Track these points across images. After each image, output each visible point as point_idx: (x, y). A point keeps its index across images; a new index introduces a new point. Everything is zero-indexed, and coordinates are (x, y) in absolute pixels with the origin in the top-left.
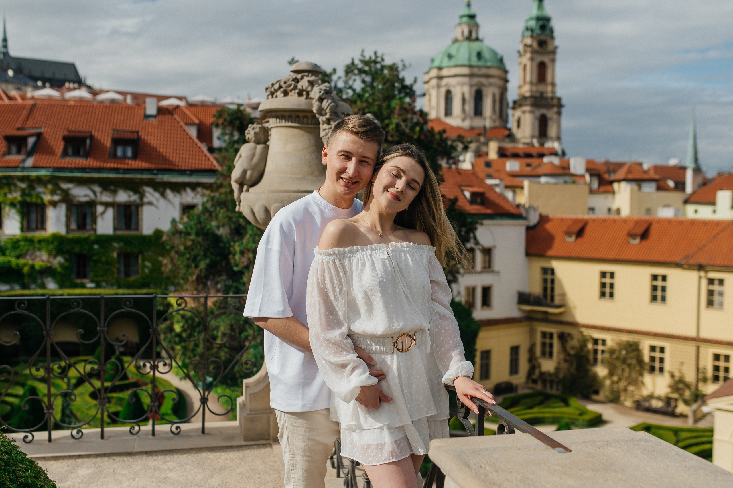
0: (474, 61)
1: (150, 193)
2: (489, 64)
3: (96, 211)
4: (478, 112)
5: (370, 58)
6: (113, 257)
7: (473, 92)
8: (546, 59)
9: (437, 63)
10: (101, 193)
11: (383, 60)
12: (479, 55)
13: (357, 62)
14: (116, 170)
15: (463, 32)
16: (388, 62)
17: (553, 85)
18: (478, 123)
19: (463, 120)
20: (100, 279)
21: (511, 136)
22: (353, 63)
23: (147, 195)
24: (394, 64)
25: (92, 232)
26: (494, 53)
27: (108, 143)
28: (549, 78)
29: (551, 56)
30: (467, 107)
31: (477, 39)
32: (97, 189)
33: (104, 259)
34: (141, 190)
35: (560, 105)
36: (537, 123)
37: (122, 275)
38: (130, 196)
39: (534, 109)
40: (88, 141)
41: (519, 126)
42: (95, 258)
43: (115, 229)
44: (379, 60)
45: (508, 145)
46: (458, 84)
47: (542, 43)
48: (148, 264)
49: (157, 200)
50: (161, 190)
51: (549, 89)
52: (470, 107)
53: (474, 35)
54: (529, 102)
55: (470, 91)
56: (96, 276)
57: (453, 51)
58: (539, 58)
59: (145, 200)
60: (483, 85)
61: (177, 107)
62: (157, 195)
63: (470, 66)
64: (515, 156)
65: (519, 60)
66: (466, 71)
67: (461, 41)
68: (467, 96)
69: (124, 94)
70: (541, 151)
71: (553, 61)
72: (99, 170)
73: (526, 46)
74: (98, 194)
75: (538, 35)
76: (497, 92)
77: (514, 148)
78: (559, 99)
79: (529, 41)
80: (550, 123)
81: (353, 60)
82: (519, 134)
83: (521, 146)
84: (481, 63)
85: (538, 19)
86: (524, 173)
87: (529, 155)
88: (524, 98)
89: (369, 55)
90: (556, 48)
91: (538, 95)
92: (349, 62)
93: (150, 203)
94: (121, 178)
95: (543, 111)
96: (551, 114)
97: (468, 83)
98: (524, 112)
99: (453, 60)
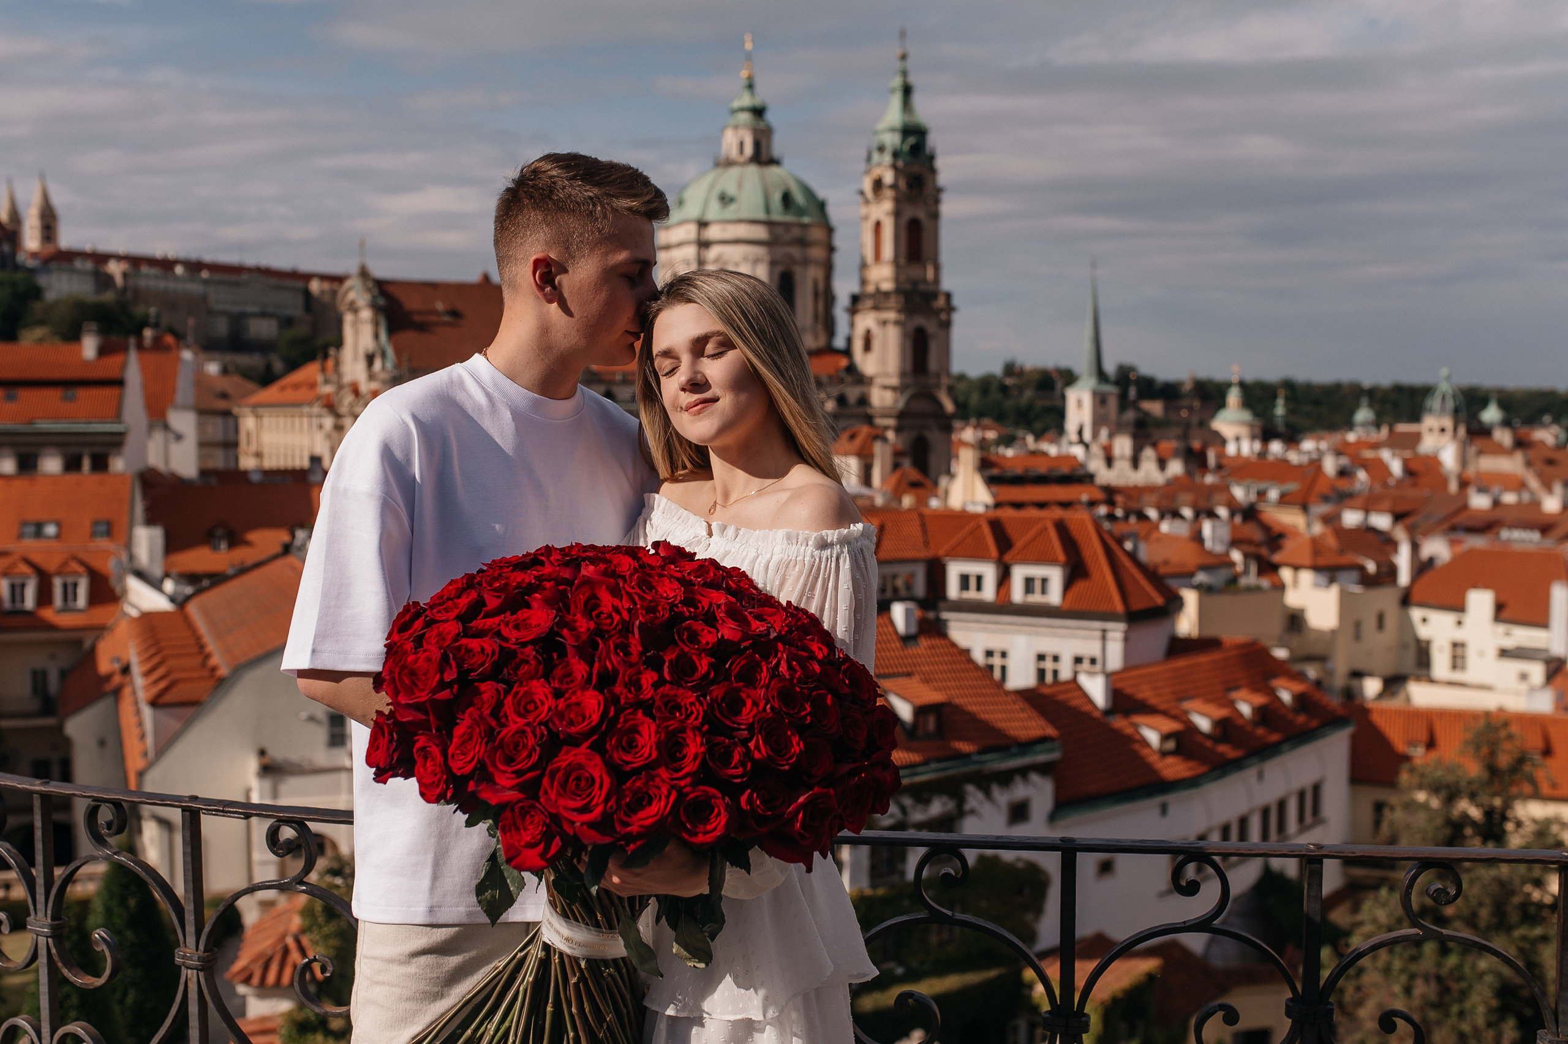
0: (777, 213)
2: (804, 219)
8: (921, 214)
9: (693, 212)
12: (787, 200)
15: (742, 145)
17: (937, 265)
21: (852, 372)
26: (809, 193)
28: (928, 253)
29: (931, 208)
31: (773, 160)
35: (949, 309)
36: (908, 346)
39: (901, 317)
41: (868, 347)
46: (744, 259)
47: (916, 182)
51: (929, 274)
53: (766, 153)
54: (892, 301)
55: (770, 274)
57: (732, 189)
58: (909, 213)
60: (792, 260)
63: (770, 224)
66: (760, 232)
67: (744, 164)
71: (935, 217)
73: (880, 184)
75: (906, 164)
78: (948, 296)
79: (886, 175)
80: (931, 345)
82: (869, 366)
84: (789, 218)
85: (905, 131)
91: (908, 287)
95: (920, 321)
96: (934, 326)
97: (767, 258)
98: (884, 323)
99: (732, 207)
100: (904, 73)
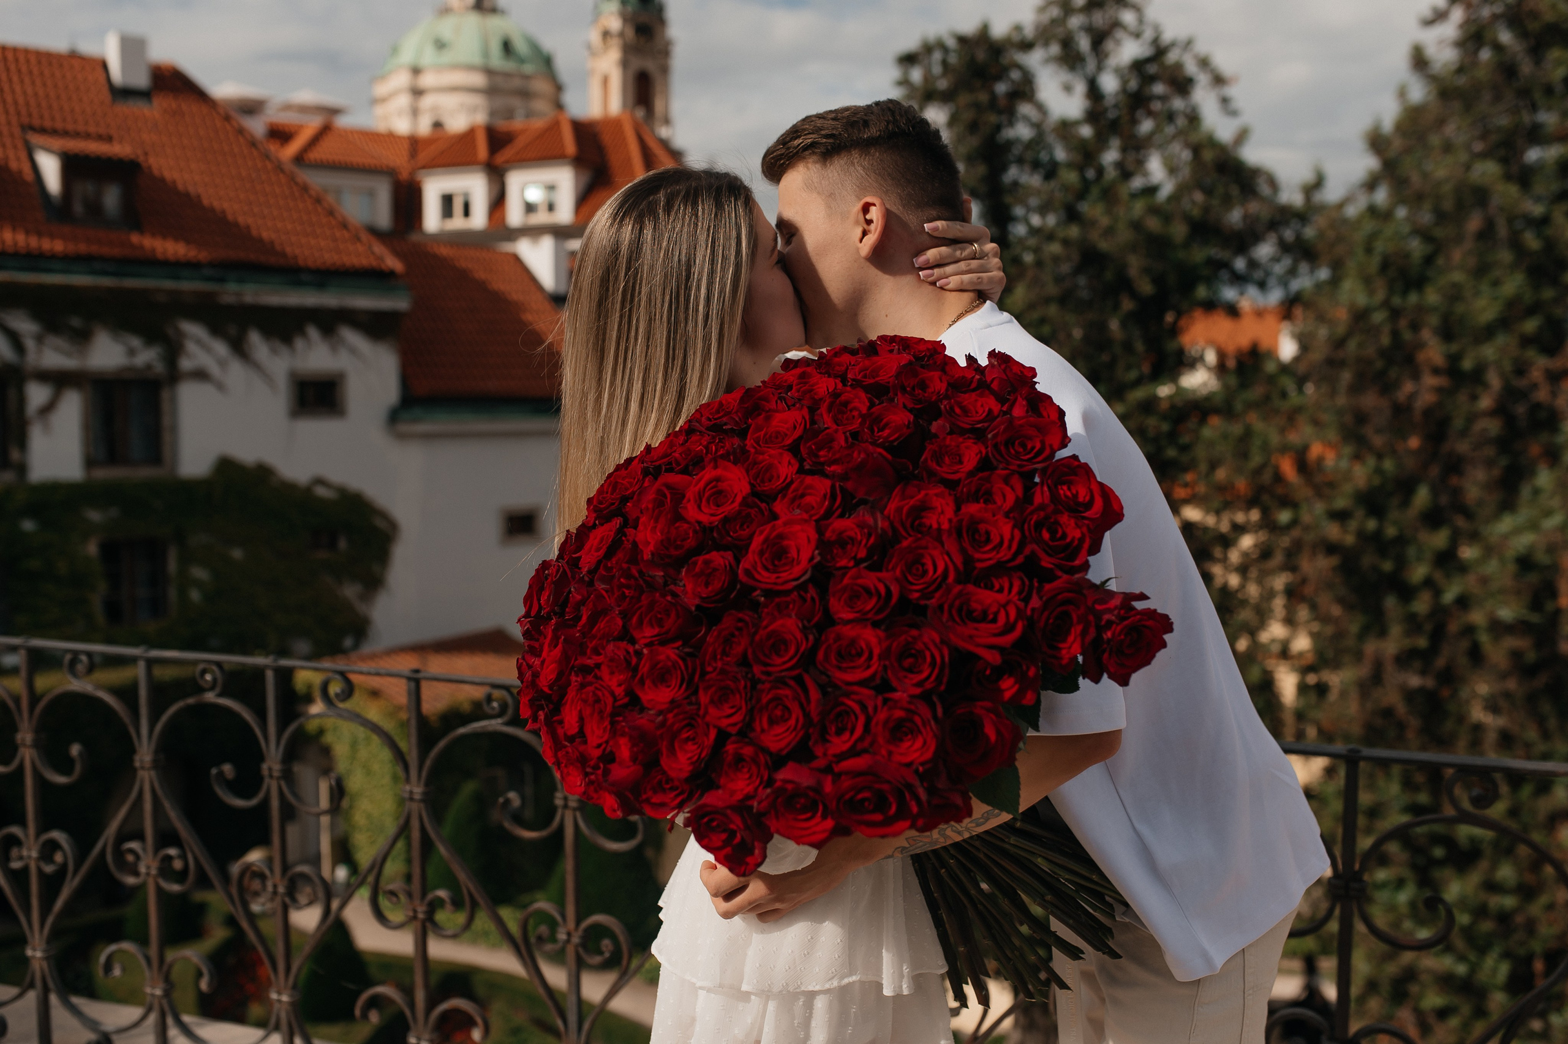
1: (199, 342)
3: (23, 402)
6: (87, 558)
10: (39, 339)
23: (191, 347)
25: (12, 477)
32: (25, 326)
33: (61, 566)
34: (171, 333)
38: (131, 352)
42: (33, 564)
43: (90, 462)
48: (200, 573)
49: (222, 364)
50: (232, 330)
59: (186, 364)
62: (221, 348)
74: (30, 344)
93: (201, 375)
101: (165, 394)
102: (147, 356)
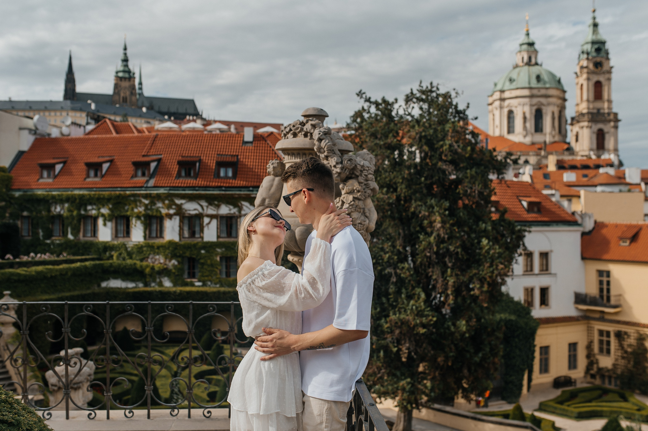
0: (534, 83)
1: (247, 207)
2: (548, 86)
3: (203, 222)
4: (538, 128)
5: (427, 87)
6: (217, 261)
7: (534, 111)
8: (602, 78)
9: (499, 87)
10: (207, 207)
11: (438, 89)
12: (538, 78)
13: (415, 92)
14: (219, 188)
15: (523, 58)
16: (442, 91)
17: (610, 101)
18: (539, 138)
19: (525, 137)
20: (206, 278)
21: (570, 150)
22: (412, 93)
23: (244, 208)
24: (448, 92)
25: (200, 240)
26: (553, 76)
27: (213, 165)
28: (605, 96)
29: (607, 76)
30: (528, 125)
31: (536, 64)
32: (204, 204)
33: (209, 262)
34: (240, 205)
35: (617, 120)
36: (594, 137)
37: (224, 276)
38: (230, 210)
39: (590, 124)
40: (198, 164)
41: (577, 140)
42: (202, 261)
43: (218, 237)
44: (434, 89)
45: (567, 158)
46: (519, 104)
47: (598, 65)
51: (606, 105)
52: (530, 125)
53: (533, 61)
54: (586, 118)
55: (531, 110)
56: (203, 276)
57: (514, 75)
58: (595, 78)
59: (243, 212)
60: (543, 104)
61: (272, 133)
63: (530, 88)
64: (573, 168)
65: (576, 81)
66: (526, 92)
67: (523, 66)
68: (528, 115)
69: (228, 123)
70: (597, 163)
71: (609, 79)
72: (206, 188)
73: (582, 67)
74: (205, 208)
75: (594, 57)
76: (556, 110)
77: (573, 160)
78: (616, 114)
79: (585, 63)
80: (607, 136)
81: (412, 90)
82: (577, 147)
83: (579, 158)
84: (540, 85)
85: (593, 43)
86: (581, 184)
87: (586, 167)
88: (582, 115)
89: (426, 85)
90: (612, 68)
91: (595, 111)
92: (408, 92)
94: (223, 194)
95: (600, 126)
96: (607, 128)
97: (529, 103)
98: (582, 127)
99: (514, 83)
100: (594, 18)
101: (239, 220)
102: (234, 211)
